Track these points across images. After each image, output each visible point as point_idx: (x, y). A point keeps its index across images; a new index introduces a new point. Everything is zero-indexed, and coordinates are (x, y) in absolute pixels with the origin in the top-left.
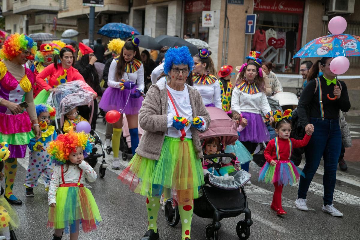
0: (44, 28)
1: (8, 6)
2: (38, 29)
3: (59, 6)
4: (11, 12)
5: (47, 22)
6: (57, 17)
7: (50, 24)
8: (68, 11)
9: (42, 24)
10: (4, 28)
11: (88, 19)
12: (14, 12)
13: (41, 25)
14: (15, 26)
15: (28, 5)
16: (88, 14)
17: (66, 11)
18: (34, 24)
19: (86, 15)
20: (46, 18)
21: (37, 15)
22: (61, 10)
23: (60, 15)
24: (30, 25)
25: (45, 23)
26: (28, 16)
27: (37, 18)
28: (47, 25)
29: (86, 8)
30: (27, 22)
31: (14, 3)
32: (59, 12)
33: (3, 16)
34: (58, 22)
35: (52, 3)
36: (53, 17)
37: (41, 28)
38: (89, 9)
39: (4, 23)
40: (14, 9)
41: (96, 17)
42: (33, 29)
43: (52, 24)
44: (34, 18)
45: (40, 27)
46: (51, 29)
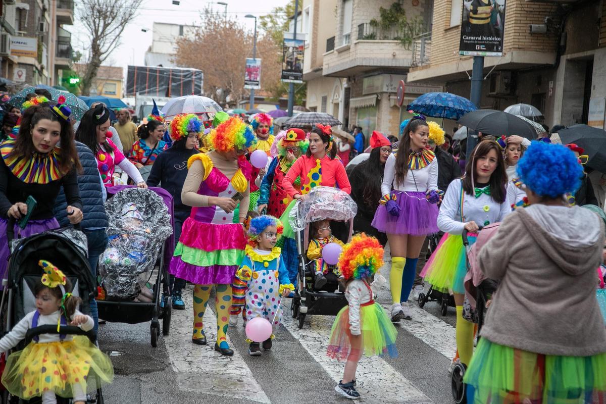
0: (378, 102)
1: (313, 62)
2: (368, 103)
3: (410, 57)
4: (318, 73)
5: (385, 90)
6: (405, 80)
7: (390, 94)
8: (427, 67)
9: (376, 94)
10: (304, 104)
11: (470, 81)
12: (325, 73)
13: (375, 96)
14: (325, 100)
15: (351, 58)
16: (470, 72)
17: (423, 68)
18: (359, 94)
19: (464, 73)
20: (382, 83)
21: (366, 77)
22: (414, 66)
23: (412, 76)
24: (353, 97)
25: (382, 93)
26: (349, 80)
27: (366, 82)
28: (385, 96)
29: (466, 59)
30: (348, 91)
31: (325, 55)
32: (410, 69)
33: (303, 81)
34: (409, 90)
35: (397, 53)
36: (397, 79)
37: (374, 102)
38: (472, 61)
39: (305, 95)
40: (325, 67)
41: (485, 78)
42: (358, 105)
43: (395, 94)
44: (362, 83)
45: (372, 100)
46: (392, 104)
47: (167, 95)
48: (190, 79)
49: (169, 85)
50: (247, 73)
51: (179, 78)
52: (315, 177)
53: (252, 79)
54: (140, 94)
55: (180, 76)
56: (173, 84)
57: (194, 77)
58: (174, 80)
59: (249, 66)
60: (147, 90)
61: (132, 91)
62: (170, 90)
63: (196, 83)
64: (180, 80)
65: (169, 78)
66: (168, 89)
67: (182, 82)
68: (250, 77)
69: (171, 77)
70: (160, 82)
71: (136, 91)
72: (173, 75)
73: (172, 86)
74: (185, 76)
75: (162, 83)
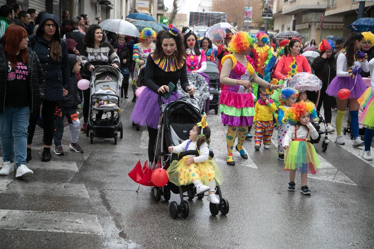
0: (310, 26)
1: (278, 8)
2: (304, 27)
3: (326, 3)
4: (280, 13)
5: (313, 20)
6: (324, 15)
7: (316, 22)
8: (335, 8)
9: (309, 23)
10: (273, 29)
11: (357, 14)
12: (283, 13)
13: (308, 24)
14: (283, 26)
15: (296, 5)
16: (357, 10)
17: (333, 9)
18: (300, 23)
19: (354, 11)
20: (312, 17)
21: (304, 14)
22: (329, 8)
23: (327, 13)
24: (297, 24)
25: (312, 22)
26: (295, 16)
27: (304, 17)
28: (313, 23)
29: (355, 3)
30: (294, 22)
31: (284, 4)
32: (326, 10)
33: (273, 17)
34: (325, 20)
35: (320, 2)
36: (320, 15)
37: (307, 27)
38: (359, 4)
39: (273, 24)
40: (283, 10)
41: (365, 12)
42: (300, 28)
43: (319, 22)
44: (302, 17)
45: (307, 26)
46: (317, 27)
47: (209, 26)
48: (220, 17)
49: (209, 21)
50: (245, 14)
51: (214, 17)
52: (294, 67)
53: (248, 17)
54: (196, 26)
55: (215, 16)
56: (212, 20)
57: (222, 17)
58: (212, 18)
59: (247, 11)
60: (199, 24)
61: (192, 24)
62: (210, 24)
63: (223, 19)
64: (215, 18)
65: (210, 17)
66: (209, 23)
67: (216, 19)
68: (247, 16)
69: (211, 17)
70: (205, 19)
71: (194, 24)
72: (212, 16)
73: (211, 21)
74: (217, 16)
75: (207, 20)
